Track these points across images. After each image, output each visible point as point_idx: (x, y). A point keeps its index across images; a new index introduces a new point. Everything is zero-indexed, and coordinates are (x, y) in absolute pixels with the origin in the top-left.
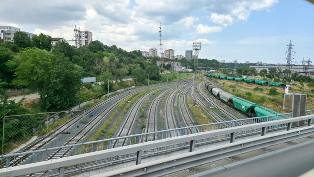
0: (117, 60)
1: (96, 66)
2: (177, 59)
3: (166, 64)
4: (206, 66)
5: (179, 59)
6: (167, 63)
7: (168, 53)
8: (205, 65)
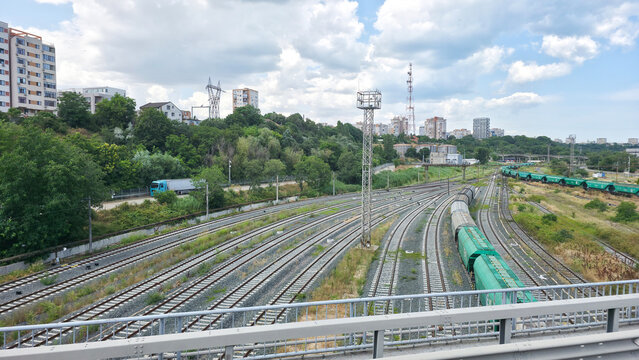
0: (274, 142)
1: (218, 156)
2: (452, 138)
3: (419, 148)
4: (519, 152)
5: (458, 136)
6: (422, 148)
7: (432, 126)
8: (518, 149)
